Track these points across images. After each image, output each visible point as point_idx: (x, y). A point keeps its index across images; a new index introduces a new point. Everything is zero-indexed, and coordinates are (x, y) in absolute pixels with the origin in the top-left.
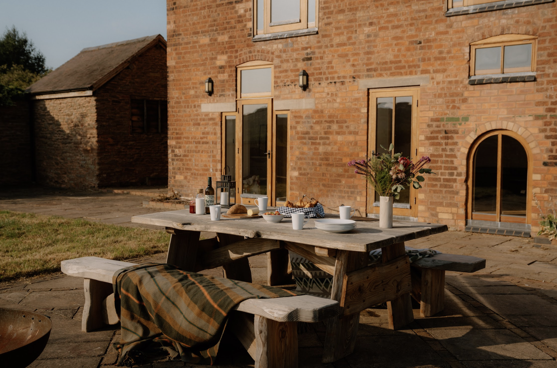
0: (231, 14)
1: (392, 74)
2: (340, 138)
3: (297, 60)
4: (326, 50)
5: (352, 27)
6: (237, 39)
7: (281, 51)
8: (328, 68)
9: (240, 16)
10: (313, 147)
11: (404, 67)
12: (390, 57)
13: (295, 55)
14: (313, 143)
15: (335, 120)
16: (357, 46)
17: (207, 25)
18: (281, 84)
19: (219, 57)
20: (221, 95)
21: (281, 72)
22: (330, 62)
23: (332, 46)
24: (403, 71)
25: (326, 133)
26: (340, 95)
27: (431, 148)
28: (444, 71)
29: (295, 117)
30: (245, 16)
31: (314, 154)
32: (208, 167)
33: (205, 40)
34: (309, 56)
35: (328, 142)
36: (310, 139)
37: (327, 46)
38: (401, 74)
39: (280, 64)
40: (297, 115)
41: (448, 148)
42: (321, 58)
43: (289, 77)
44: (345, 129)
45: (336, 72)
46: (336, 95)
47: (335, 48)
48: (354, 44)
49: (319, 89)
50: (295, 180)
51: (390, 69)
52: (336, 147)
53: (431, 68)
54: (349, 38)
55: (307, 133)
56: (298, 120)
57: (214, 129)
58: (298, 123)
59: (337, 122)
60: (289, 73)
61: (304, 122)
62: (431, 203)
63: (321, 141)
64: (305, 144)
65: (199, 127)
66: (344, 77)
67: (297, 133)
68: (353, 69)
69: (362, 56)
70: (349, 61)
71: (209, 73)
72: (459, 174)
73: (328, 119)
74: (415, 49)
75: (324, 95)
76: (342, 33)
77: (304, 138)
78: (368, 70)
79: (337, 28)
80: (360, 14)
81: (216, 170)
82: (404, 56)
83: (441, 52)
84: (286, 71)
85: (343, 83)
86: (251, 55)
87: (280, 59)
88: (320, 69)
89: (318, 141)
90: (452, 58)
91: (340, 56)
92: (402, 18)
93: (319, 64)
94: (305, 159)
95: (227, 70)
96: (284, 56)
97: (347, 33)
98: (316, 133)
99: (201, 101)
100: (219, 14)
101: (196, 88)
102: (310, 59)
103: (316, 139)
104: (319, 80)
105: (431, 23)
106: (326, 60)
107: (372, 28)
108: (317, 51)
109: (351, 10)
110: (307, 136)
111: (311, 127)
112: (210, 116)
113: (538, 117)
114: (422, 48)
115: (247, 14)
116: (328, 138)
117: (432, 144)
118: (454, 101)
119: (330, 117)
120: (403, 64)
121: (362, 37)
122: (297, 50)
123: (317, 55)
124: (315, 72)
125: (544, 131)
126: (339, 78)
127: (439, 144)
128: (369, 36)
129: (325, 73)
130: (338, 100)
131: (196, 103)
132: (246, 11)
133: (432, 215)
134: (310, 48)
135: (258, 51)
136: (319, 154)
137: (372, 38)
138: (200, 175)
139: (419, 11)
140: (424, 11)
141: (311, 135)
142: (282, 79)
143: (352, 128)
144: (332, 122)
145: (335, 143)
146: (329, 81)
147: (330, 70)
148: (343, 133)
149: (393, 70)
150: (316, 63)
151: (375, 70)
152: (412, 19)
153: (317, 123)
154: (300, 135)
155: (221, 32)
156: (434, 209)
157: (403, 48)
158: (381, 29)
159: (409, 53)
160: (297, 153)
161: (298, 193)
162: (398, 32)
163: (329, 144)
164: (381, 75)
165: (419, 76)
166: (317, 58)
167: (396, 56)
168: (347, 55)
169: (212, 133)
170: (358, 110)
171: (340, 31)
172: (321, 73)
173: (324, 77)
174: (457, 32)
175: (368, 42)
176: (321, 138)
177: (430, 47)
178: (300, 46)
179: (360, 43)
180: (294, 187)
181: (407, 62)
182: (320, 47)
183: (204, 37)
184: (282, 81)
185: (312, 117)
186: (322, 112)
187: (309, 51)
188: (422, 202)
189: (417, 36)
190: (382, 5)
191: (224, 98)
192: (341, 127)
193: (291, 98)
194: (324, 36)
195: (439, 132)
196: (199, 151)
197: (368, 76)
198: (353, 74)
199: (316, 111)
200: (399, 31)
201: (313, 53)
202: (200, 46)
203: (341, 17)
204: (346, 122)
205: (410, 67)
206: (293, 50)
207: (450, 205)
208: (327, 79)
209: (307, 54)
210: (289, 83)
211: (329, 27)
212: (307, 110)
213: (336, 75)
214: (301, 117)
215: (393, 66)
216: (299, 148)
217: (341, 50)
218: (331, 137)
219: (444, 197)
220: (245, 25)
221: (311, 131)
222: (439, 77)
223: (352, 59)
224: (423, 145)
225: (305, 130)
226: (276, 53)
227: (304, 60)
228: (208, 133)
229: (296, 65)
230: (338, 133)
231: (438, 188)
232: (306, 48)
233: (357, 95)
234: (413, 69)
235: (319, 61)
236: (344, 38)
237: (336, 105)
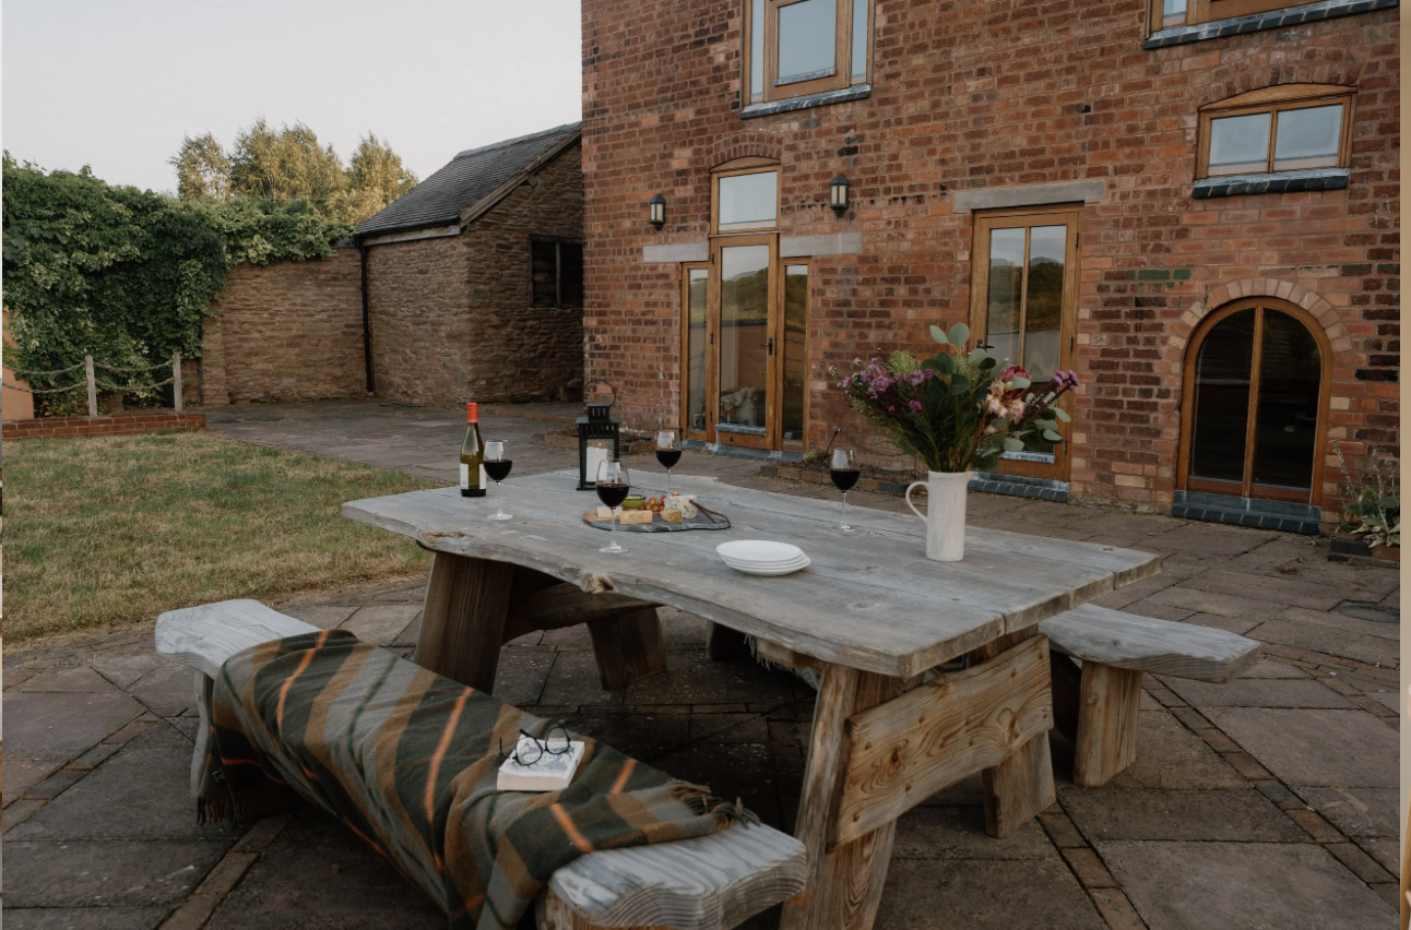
0: (701, 64)
1: (1025, 179)
2: (911, 314)
3: (828, 153)
4: (887, 131)
5: (942, 80)
6: (712, 115)
7: (796, 136)
8: (890, 168)
9: (718, 69)
10: (856, 332)
11: (1050, 163)
12: (1020, 142)
13: (823, 144)
14: (856, 325)
15: (902, 277)
16: (950, 121)
17: (656, 89)
18: (796, 204)
19: (677, 152)
20: (679, 229)
21: (795, 179)
22: (894, 157)
23: (899, 122)
24: (1047, 171)
25: (882, 303)
26: (913, 225)
27: (1105, 337)
28: (1139, 169)
29: (823, 270)
30: (727, 67)
31: (859, 346)
32: (656, 371)
33: (651, 119)
34: (852, 145)
35: (886, 321)
36: (851, 315)
37: (888, 124)
38: (1043, 178)
39: (794, 163)
40: (826, 266)
41: (1141, 336)
42: (877, 148)
43: (811, 189)
44: (921, 296)
45: (906, 177)
46: (906, 225)
47: (905, 126)
48: (945, 115)
49: (871, 212)
50: (819, 399)
51: (1020, 167)
52: (903, 333)
53: (1110, 165)
54: (936, 105)
55: (846, 303)
56: (827, 277)
57: (668, 295)
58: (827, 282)
59: (907, 281)
60: (812, 181)
61: (839, 282)
62: (1101, 453)
63: (874, 321)
64: (840, 325)
65: (639, 292)
66: (924, 187)
67: (826, 303)
68: (940, 170)
69: (961, 141)
70: (932, 152)
71: (659, 186)
72: (1164, 394)
73: (886, 274)
74: (1076, 123)
75: (882, 224)
76: (921, 95)
77: (840, 314)
78: (973, 171)
79: (910, 85)
80: (959, 52)
81: (671, 377)
82: (1052, 138)
83: (1132, 129)
84: (806, 177)
85: (919, 199)
86: (737, 146)
87: (794, 153)
88: (873, 170)
89: (866, 320)
90: (1157, 140)
91: (914, 143)
92: (1049, 56)
93: (871, 160)
94: (840, 356)
95: (693, 177)
96: (802, 145)
97: (932, 93)
98: (864, 303)
99: (644, 241)
100: (677, 66)
101: (635, 215)
102: (854, 150)
103: (863, 315)
104: (871, 194)
105: (1112, 66)
106: (886, 151)
107: (983, 81)
108: (868, 133)
109: (939, 44)
110: (845, 309)
111: (854, 292)
112: (660, 270)
113: (1349, 271)
114: (1091, 120)
115: (731, 62)
116: (887, 315)
117: (1106, 329)
118: (1158, 235)
119: (891, 270)
120: (1048, 155)
121: (962, 101)
122: (828, 132)
123: (868, 142)
124: (864, 177)
125: (1363, 300)
126: (911, 188)
127: (1123, 328)
128: (976, 98)
129: (883, 181)
130: (910, 235)
131: (634, 245)
132: (728, 57)
133: (1101, 478)
134: (854, 127)
135: (752, 138)
136: (868, 346)
137: (982, 103)
138: (641, 385)
139: (1088, 40)
140: (1099, 38)
141: (854, 308)
142: (797, 193)
143: (936, 294)
144: (897, 280)
145: (902, 325)
146: (892, 196)
147: (895, 174)
148: (919, 304)
149: (1027, 170)
150: (866, 158)
151: (989, 170)
152: (1071, 57)
153: (866, 282)
154: (831, 308)
155: (681, 102)
156: (1106, 467)
157: (1049, 122)
158: (1003, 81)
159: (1061, 133)
160: (825, 344)
161: (824, 424)
162: (1040, 86)
163: (889, 327)
164: (1000, 181)
165: (1082, 181)
166: (868, 149)
167: (1033, 140)
168: (929, 140)
169: (662, 304)
170: (950, 256)
171: (917, 90)
172: (875, 180)
173: (881, 187)
174: (1171, 82)
175: (973, 111)
176: (874, 314)
177: (1108, 119)
178: (834, 125)
179: (958, 114)
180: (818, 411)
181: (1056, 151)
182: (875, 126)
183: (649, 114)
184: (797, 198)
185: (857, 272)
186: (876, 259)
187: (851, 134)
188: (1082, 451)
189: (1079, 95)
190: (1006, 31)
191: (686, 234)
192: (914, 292)
193: (814, 231)
194: (884, 102)
195: (1123, 302)
196: (638, 340)
197: (974, 184)
198: (940, 180)
199: (863, 259)
200: (1042, 84)
201: (861, 138)
202: (642, 132)
203: (918, 60)
204: (923, 280)
205: (1063, 162)
206: (820, 134)
207: (1141, 459)
208: (887, 191)
209: (849, 140)
210: (811, 202)
211: (893, 83)
212: (845, 257)
213: (906, 184)
214: (833, 271)
215: (1028, 160)
216: (828, 334)
217: (918, 127)
218: (893, 311)
219: (1127, 442)
220: (728, 86)
221: (853, 299)
222: (1128, 183)
223: (939, 148)
224: (1086, 329)
225: (842, 297)
226: (787, 142)
227: (841, 153)
228: (655, 304)
229: (825, 165)
230: (907, 304)
231: (1115, 423)
232: (847, 129)
233: (948, 225)
234: (1071, 168)
235: (872, 154)
236: (924, 105)
237: (906, 246)
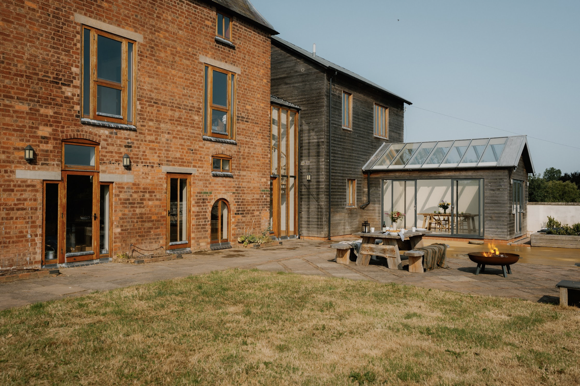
0: (57, 92)
1: (180, 165)
2: (150, 203)
3: (120, 145)
4: (142, 143)
5: (158, 132)
6: (64, 116)
7: (107, 136)
8: (143, 155)
9: (67, 97)
10: (132, 209)
11: (185, 162)
12: (178, 155)
13: (118, 142)
14: (132, 207)
15: (147, 191)
16: (161, 145)
17: (26, 93)
18: (107, 162)
19: (41, 127)
20: (42, 164)
21: (107, 152)
22: (144, 152)
23: (145, 141)
24: (185, 164)
25: (141, 200)
26: (150, 174)
27: (197, 208)
28: (202, 167)
29: (119, 187)
30: (73, 99)
31: (133, 214)
32: (25, 233)
33: (24, 107)
34: (130, 145)
35: (142, 205)
36: (130, 203)
37: (142, 141)
38: (184, 166)
39: (106, 146)
40: (120, 186)
41: (204, 207)
42: (139, 148)
43: (114, 157)
44: (153, 197)
45: (148, 159)
46: (148, 174)
47: (147, 143)
48: (159, 143)
49: (137, 168)
50: (118, 235)
51: (178, 162)
52: (148, 209)
53: (197, 165)
54: (156, 139)
55: (128, 199)
56: (121, 190)
57: (35, 195)
58: (120, 192)
59: (149, 192)
60: (114, 154)
61: (125, 192)
62: (197, 238)
63: (138, 206)
64: (126, 207)
65: (13, 194)
66: (154, 163)
67: (120, 199)
68: (158, 159)
69: (164, 152)
70: (156, 153)
71: (29, 141)
72: (208, 221)
73: (142, 190)
74: (190, 153)
75: (141, 173)
76: (152, 135)
77: (126, 203)
78: (168, 161)
79: (149, 130)
80: (162, 125)
81: (36, 236)
82: (185, 156)
83: (201, 157)
84: (112, 152)
85: (152, 167)
86: (79, 133)
87: (106, 142)
88: (137, 155)
89: (135, 205)
90: (205, 161)
91: (150, 149)
92: (184, 134)
93: (137, 151)
94: (126, 218)
95: (52, 141)
96: (110, 140)
97: (155, 135)
98: (135, 199)
99: (16, 167)
100: (41, 88)
101: (8, 153)
102: (130, 147)
103: (134, 203)
104: (137, 162)
105: (196, 141)
106: (141, 149)
107: (169, 136)
108: (135, 142)
109: (157, 121)
110: (128, 202)
111: (131, 196)
112: (29, 182)
113: (234, 193)
114: (193, 153)
115: (75, 98)
116: (143, 203)
117: (198, 206)
118: (206, 184)
119: (144, 189)
120: (185, 160)
121: (164, 140)
122: (121, 138)
123: (135, 145)
124: (134, 156)
125: (235, 199)
126: (150, 163)
127: (200, 206)
128: (167, 140)
129: (141, 159)
130: (150, 178)
131: (8, 169)
132: (74, 95)
133: (198, 245)
134: (130, 139)
135: (86, 132)
136: (136, 214)
137: (169, 142)
138: (13, 242)
139: (191, 133)
140: (194, 133)
141: (131, 201)
142: (107, 158)
143: (158, 197)
144: (146, 192)
145: (148, 207)
146: (144, 164)
147: (144, 157)
148: (153, 200)
149: (180, 163)
150: (135, 150)
151: (171, 161)
152: (189, 136)
153: (135, 192)
154: (122, 201)
155: (44, 105)
156: (198, 241)
157: (185, 152)
158: (174, 137)
159: (187, 155)
160: (120, 214)
161: (120, 244)
162: (182, 141)
163: (143, 207)
164: (174, 165)
165: (192, 168)
166: (135, 147)
167: (181, 155)
168: (155, 149)
169: (31, 200)
170: (161, 185)
171: (150, 133)
172: (138, 158)
173: (140, 161)
174: (207, 148)
175: (167, 143)
176: (138, 203)
177: (196, 154)
178: (123, 136)
179: (163, 143)
180: (117, 240)
181: (186, 159)
182: (138, 140)
183: (21, 104)
184: (108, 159)
185: (132, 188)
186: (139, 185)
187: (129, 141)
188: (194, 238)
189: (191, 146)
190: (174, 124)
191: (47, 167)
192: (151, 196)
193: (115, 173)
194: (140, 133)
195: (200, 199)
196: (12, 218)
197: (167, 165)
198: (158, 162)
199: (134, 184)
200: (183, 141)
201: (133, 143)
202: (15, 112)
203: (151, 123)
204: (154, 192)
205: (188, 162)
206: (117, 138)
207: (205, 238)
208: (142, 163)
209: (128, 143)
210: (114, 162)
211: (143, 128)
212: (128, 183)
213: (148, 161)
214: (123, 188)
215: (180, 160)
216: (121, 211)
217: (151, 144)
218: (144, 202)
219: (202, 234)
220: (73, 107)
221: (131, 198)
222: (201, 170)
223: (158, 152)
224: (193, 206)
225: (126, 197)
226: (103, 137)
227: (126, 146)
228: (25, 200)
229: (119, 150)
230: (149, 200)
231: (200, 230)
232: (128, 139)
233: (161, 176)
234: (190, 164)
235: (137, 149)
236: (153, 138)
237: (148, 181)
